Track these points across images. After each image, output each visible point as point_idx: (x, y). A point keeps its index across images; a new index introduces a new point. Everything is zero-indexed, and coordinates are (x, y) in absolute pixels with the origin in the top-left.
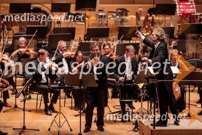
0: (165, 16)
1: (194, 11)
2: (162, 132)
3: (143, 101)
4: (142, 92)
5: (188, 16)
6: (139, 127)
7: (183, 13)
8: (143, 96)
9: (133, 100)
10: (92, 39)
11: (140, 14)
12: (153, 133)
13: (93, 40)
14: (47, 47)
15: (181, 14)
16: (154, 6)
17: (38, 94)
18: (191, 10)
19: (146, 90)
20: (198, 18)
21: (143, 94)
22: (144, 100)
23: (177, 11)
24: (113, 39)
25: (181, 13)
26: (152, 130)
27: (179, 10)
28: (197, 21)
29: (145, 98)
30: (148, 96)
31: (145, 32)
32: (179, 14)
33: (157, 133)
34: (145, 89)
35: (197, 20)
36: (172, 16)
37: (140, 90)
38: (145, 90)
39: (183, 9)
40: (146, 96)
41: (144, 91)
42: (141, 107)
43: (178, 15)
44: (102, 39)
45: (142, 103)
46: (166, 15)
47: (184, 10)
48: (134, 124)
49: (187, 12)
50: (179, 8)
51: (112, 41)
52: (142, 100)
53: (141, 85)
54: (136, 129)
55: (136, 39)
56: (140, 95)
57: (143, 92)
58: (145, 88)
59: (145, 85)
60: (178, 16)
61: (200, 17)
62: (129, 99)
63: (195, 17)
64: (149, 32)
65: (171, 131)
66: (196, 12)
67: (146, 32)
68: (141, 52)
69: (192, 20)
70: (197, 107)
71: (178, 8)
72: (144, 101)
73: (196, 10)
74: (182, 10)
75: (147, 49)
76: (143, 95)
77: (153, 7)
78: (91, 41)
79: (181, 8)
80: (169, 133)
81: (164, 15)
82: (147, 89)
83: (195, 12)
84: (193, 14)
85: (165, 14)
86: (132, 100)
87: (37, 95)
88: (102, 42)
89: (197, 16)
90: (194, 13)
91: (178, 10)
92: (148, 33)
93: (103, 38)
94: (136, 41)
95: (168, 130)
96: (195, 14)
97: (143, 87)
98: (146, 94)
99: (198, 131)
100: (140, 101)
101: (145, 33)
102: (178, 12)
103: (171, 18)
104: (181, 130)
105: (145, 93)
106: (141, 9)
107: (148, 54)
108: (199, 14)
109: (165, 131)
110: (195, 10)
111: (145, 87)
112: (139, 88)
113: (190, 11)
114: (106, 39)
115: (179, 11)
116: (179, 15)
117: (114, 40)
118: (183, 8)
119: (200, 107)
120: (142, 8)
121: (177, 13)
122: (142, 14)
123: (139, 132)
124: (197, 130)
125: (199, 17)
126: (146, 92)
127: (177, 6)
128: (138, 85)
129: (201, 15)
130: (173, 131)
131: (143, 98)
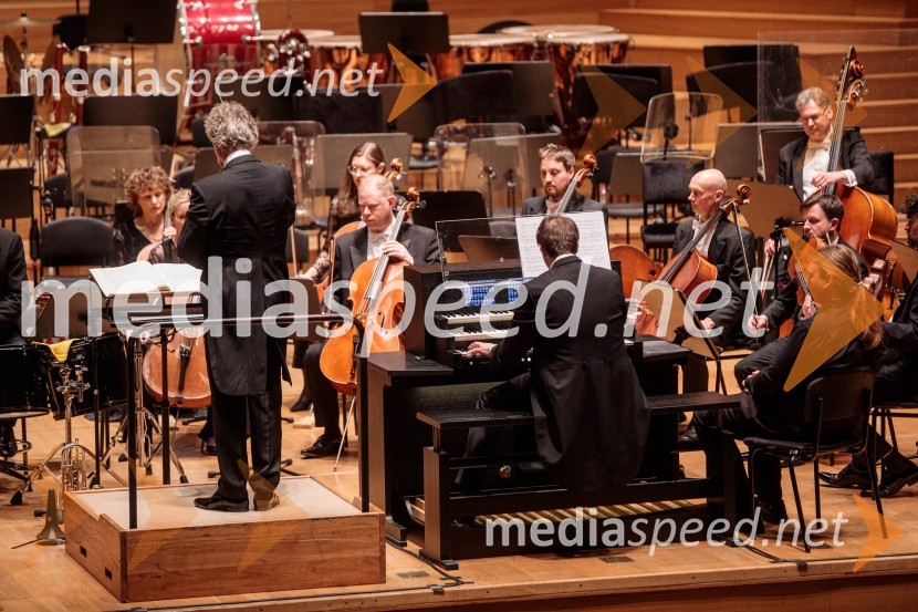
0: (132, 49)
1: (252, 23)
3: (74, 415)
4: (70, 378)
5: (231, 47)
6: (62, 527)
7: (209, 32)
8: (71, 393)
9: (31, 410)
11: (24, 44)
12: (128, 546)
15: (199, 40)
16: (78, 8)
18: (240, 18)
19: (86, 369)
20: (270, 52)
21: (74, 384)
22: (79, 409)
23: (180, 25)
25: (200, 34)
26: (123, 535)
27: (191, 20)
28: (267, 64)
29: (81, 400)
30: (96, 392)
31: (53, 119)
32: (188, 36)
33: (148, 544)
34: (78, 362)
35: (266, 59)
36: (161, 47)
37: (58, 369)
38: (79, 369)
39: (207, 16)
40: (88, 394)
41: (77, 373)
42: (64, 440)
43: (187, 41)
45: (69, 424)
46: (136, 46)
47: (209, 20)
48: (38, 514)
49: (221, 29)
50: (189, 10)
52: (68, 411)
53: (60, 349)
54: (52, 536)
55: (11, 152)
56: (58, 389)
57: (73, 377)
58: (79, 357)
59: (79, 344)
60: (185, 46)
61: (278, 48)
62: (13, 408)
63: (258, 48)
64: (67, 121)
65: (204, 532)
66: (262, 28)
67: (58, 121)
68: (46, 208)
69: (246, 63)
70: (295, 427)
71: (184, 12)
72: (79, 414)
73: (260, 19)
74: (203, 20)
75: (65, 192)
76: (72, 388)
77: (74, 12)
79: (197, 13)
80: (196, 539)
81: (129, 45)
82: (87, 362)
83: (258, 26)
84: (248, 38)
85: (130, 39)
86: (26, 411)
89: (264, 43)
90: (252, 33)
91: (183, 20)
92: (65, 126)
94: (10, 160)
95: (194, 528)
96: (255, 38)
97: (71, 354)
98: (88, 385)
99: (316, 523)
100: (59, 417)
101: (52, 124)
102: (184, 31)
103: (155, 57)
104: (244, 525)
105: (80, 378)
106: (24, 21)
107: (67, 215)
108: (275, 38)
110: (257, 17)
111: (78, 352)
112: (54, 358)
113: (232, 23)
115: (190, 24)
116: (192, 41)
118: (206, 13)
119: (307, 427)
120: (31, 19)
121: (180, 32)
122: (30, 43)
123: (63, 546)
124: (313, 520)
125: (271, 46)
126: (86, 377)
127: (178, 7)
128: (52, 346)
129: (282, 41)
130: (212, 532)
131: (75, 401)
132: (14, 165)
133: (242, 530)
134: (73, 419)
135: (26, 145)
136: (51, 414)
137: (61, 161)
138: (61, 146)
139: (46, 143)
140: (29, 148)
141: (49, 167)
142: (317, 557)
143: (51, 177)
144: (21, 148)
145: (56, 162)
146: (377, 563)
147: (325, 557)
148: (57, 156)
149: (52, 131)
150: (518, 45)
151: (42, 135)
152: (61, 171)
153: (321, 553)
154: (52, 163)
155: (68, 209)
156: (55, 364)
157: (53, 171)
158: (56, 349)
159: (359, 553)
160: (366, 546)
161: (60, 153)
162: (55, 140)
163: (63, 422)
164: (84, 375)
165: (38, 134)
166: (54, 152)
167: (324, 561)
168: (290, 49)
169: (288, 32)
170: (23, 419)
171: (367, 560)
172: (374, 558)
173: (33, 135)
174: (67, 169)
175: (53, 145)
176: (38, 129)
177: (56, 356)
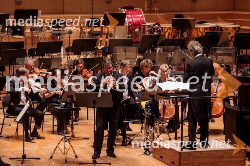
2: (191, 154)
7: (133, 23)
12: (181, 156)
19: (150, 109)
26: (180, 153)
27: (128, 20)
29: (149, 118)
30: (154, 116)
33: (186, 155)
34: (149, 108)
37: (144, 109)
38: (149, 109)
50: (127, 17)
52: (145, 121)
53: (143, 104)
54: (148, 153)
57: (147, 112)
59: (148, 103)
65: (200, 153)
76: (147, 115)
80: (198, 154)
83: (145, 21)
84: (143, 24)
86: (135, 120)
91: (126, 20)
96: (145, 25)
97: (146, 105)
105: (149, 112)
109: (193, 153)
111: (148, 105)
112: (142, 107)
116: (128, 25)
118: (132, 18)
128: (141, 103)
129: (154, 25)
130: (202, 153)
131: (147, 118)
133: (210, 152)
142: (228, 160)
146: (243, 162)
147: (230, 160)
150: (212, 27)
153: (229, 159)
159: (239, 159)
160: (241, 157)
164: (150, 111)
167: (230, 161)
168: (156, 27)
169: (155, 23)
171: (241, 161)
172: (243, 160)
176: (96, 47)
177: (142, 106)
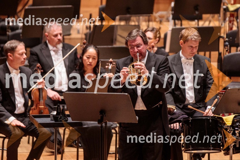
3: (234, 153)
4: (232, 135)
8: (233, 142)
9: (212, 150)
10: (118, 18)
13: (121, 20)
14: (21, 35)
17: (4, 138)
21: (234, 138)
22: (237, 151)
24: (161, 17)
29: (238, 146)
31: (232, 2)
34: (237, 126)
37: (227, 129)
38: (238, 130)
41: (236, 132)
44: (137, 17)
45: (231, 158)
51: (157, 22)
52: (231, 151)
53: (229, 119)
55: (211, 18)
56: (226, 139)
57: (234, 134)
58: (238, 124)
59: (238, 117)
62: (203, 148)
67: (235, 3)
68: (226, 47)
72: (237, 153)
75: (236, 39)
76: (233, 140)
78: (116, 23)
86: (210, 150)
87: (2, 139)
88: (137, 24)
92: (238, 6)
93: (139, 16)
94: (210, 22)
97: (234, 122)
100: (227, 154)
101: (232, 4)
105: (238, 135)
107: (237, 51)
111: (237, 122)
114: (147, 18)
117: (164, 19)
128: (224, 118)
131: (235, 146)
132: (212, 25)
134: (233, 155)
135: (218, 15)
136: (223, 152)
137: (235, 23)
138: (235, 15)
139: (228, 14)
140: (220, 16)
141: (229, 26)
143: (230, 31)
144: (216, 16)
145: (233, 24)
148: (233, 21)
149: (232, 8)
151: (226, 10)
152: (235, 28)
154: (231, 24)
155: (237, 48)
156: (225, 127)
157: (231, 28)
158: (226, 119)
161: (235, 19)
162: (233, 13)
163: (228, 157)
165: (225, 9)
166: (232, 19)
170: (209, 154)
173: (222, 10)
174: (238, 27)
175: (232, 15)
176: (225, 7)
177: (226, 123)
